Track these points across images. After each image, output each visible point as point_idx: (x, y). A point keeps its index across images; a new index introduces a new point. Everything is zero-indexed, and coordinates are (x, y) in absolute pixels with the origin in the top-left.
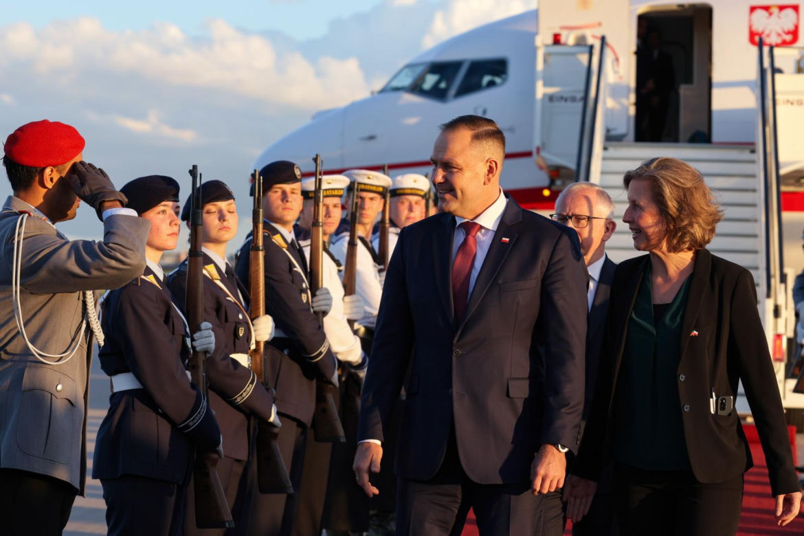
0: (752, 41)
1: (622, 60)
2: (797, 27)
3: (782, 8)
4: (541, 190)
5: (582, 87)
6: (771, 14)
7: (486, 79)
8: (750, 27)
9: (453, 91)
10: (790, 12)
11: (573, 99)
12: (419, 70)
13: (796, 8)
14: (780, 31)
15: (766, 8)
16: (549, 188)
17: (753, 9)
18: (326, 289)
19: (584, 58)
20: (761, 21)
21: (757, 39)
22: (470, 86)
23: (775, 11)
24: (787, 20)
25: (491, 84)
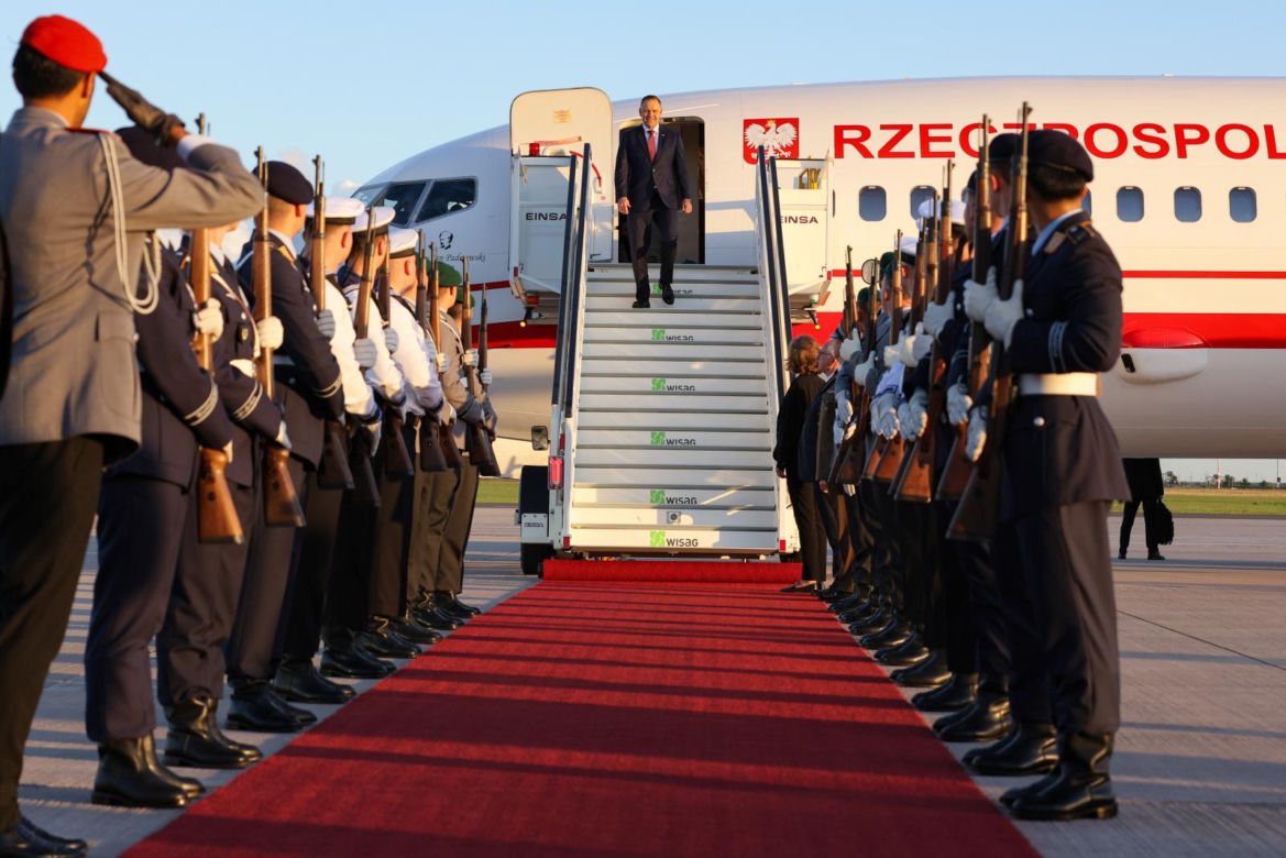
0: (748, 158)
1: (603, 179)
2: (796, 142)
3: (779, 122)
4: (519, 322)
5: (565, 201)
6: (767, 129)
7: (451, 205)
8: (745, 143)
9: (414, 217)
10: (788, 126)
11: (554, 217)
12: (376, 192)
13: (795, 122)
14: (778, 147)
15: (762, 122)
16: (525, 321)
17: (748, 123)
18: (329, 311)
19: (565, 172)
20: (756, 136)
21: (754, 154)
22: (433, 211)
23: (772, 125)
24: (786, 135)
25: (456, 208)
